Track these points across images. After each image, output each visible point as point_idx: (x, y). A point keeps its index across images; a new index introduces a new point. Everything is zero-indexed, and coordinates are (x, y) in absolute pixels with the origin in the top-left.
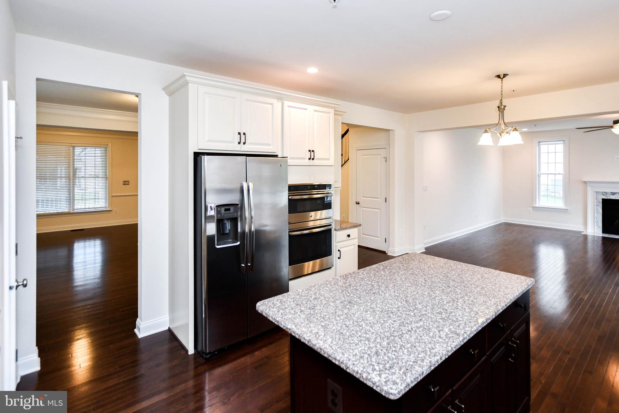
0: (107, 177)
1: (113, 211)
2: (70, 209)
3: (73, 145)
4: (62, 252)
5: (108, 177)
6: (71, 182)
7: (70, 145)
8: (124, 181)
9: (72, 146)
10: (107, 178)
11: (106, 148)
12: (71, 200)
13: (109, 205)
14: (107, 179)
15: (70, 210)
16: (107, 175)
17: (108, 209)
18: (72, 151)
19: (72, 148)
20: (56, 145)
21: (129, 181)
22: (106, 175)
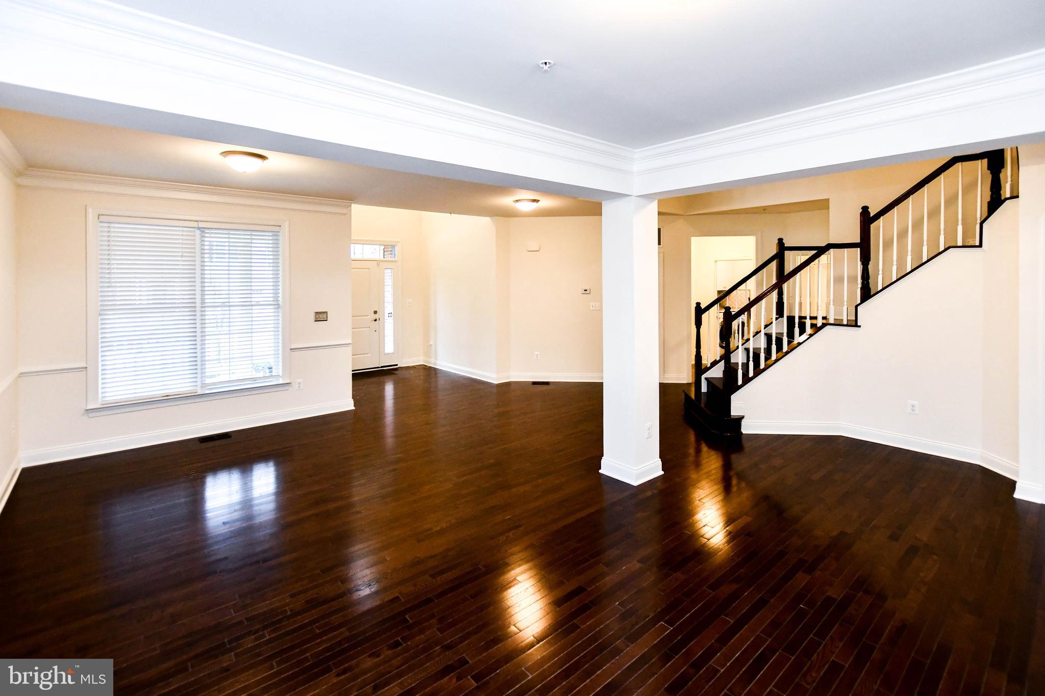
0: (278, 304)
1: (292, 384)
2: (196, 386)
3: (202, 225)
4: (179, 497)
5: (280, 302)
6: (198, 317)
7: (195, 224)
8: (317, 313)
9: (199, 228)
10: (277, 306)
11: (276, 234)
12: (198, 363)
13: (283, 370)
14: (278, 308)
15: (195, 388)
16: (280, 299)
17: (281, 382)
18: (200, 241)
19: (198, 232)
20: (150, 225)
21: (327, 312)
22: (276, 298)
